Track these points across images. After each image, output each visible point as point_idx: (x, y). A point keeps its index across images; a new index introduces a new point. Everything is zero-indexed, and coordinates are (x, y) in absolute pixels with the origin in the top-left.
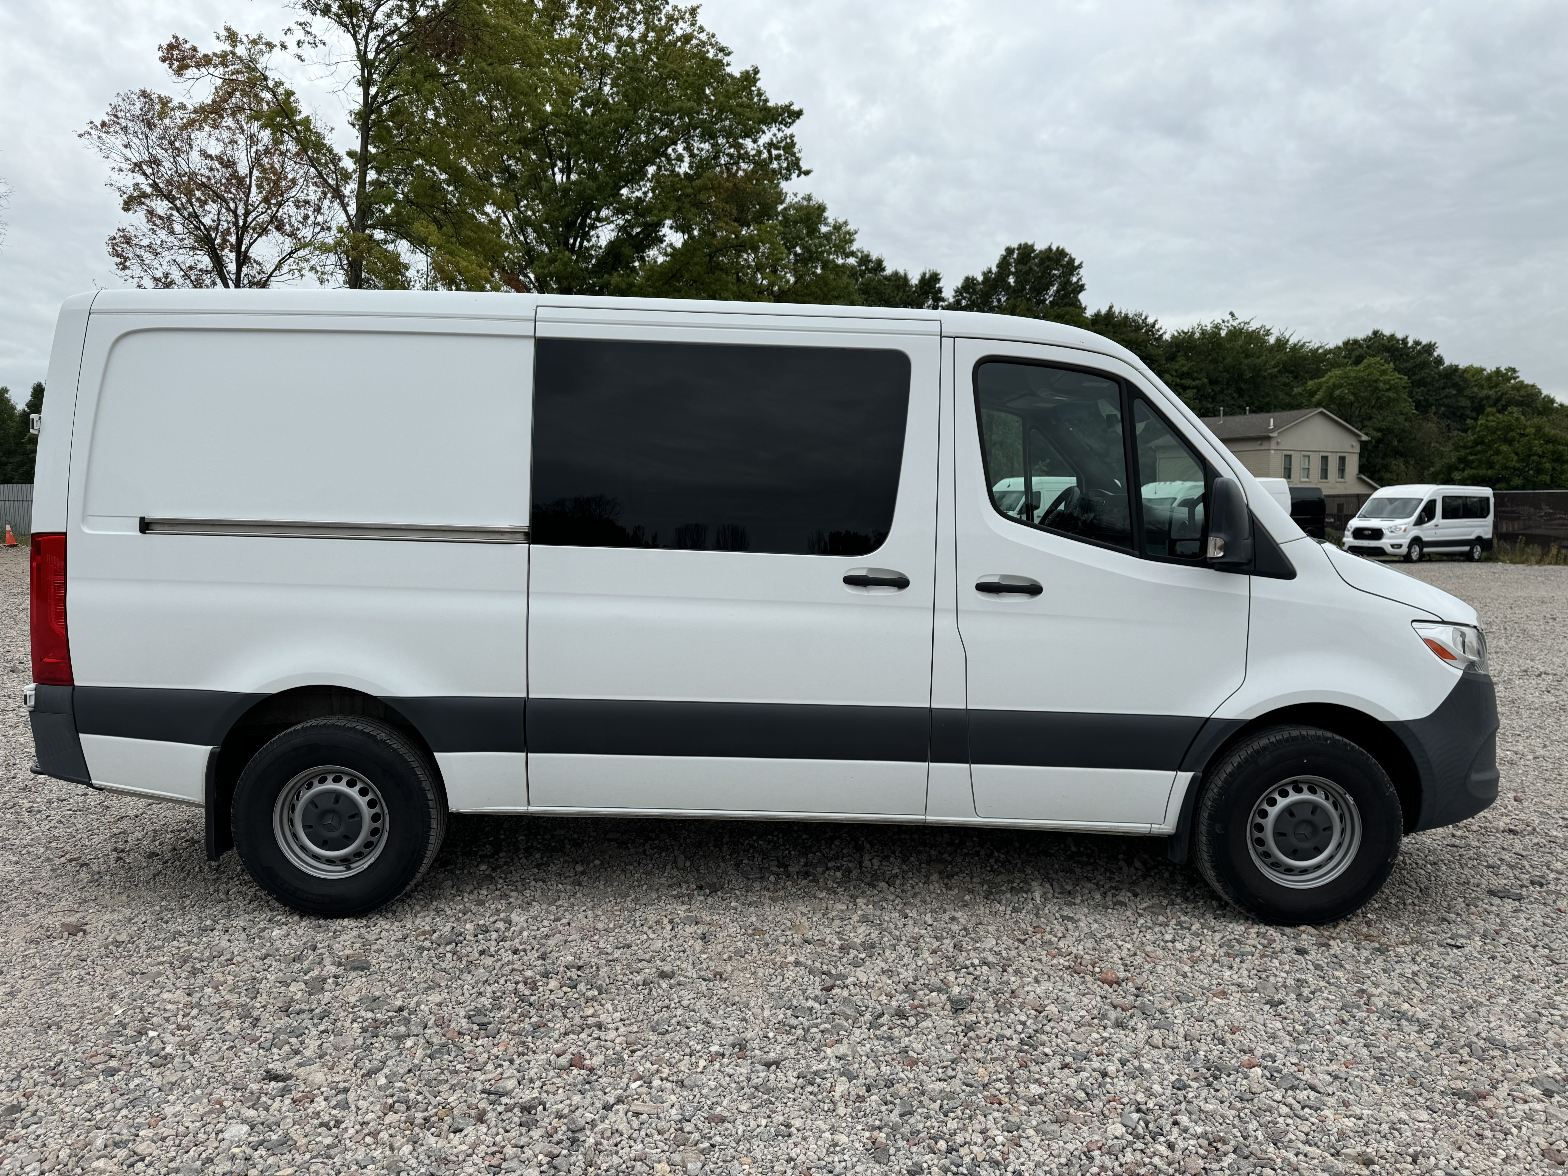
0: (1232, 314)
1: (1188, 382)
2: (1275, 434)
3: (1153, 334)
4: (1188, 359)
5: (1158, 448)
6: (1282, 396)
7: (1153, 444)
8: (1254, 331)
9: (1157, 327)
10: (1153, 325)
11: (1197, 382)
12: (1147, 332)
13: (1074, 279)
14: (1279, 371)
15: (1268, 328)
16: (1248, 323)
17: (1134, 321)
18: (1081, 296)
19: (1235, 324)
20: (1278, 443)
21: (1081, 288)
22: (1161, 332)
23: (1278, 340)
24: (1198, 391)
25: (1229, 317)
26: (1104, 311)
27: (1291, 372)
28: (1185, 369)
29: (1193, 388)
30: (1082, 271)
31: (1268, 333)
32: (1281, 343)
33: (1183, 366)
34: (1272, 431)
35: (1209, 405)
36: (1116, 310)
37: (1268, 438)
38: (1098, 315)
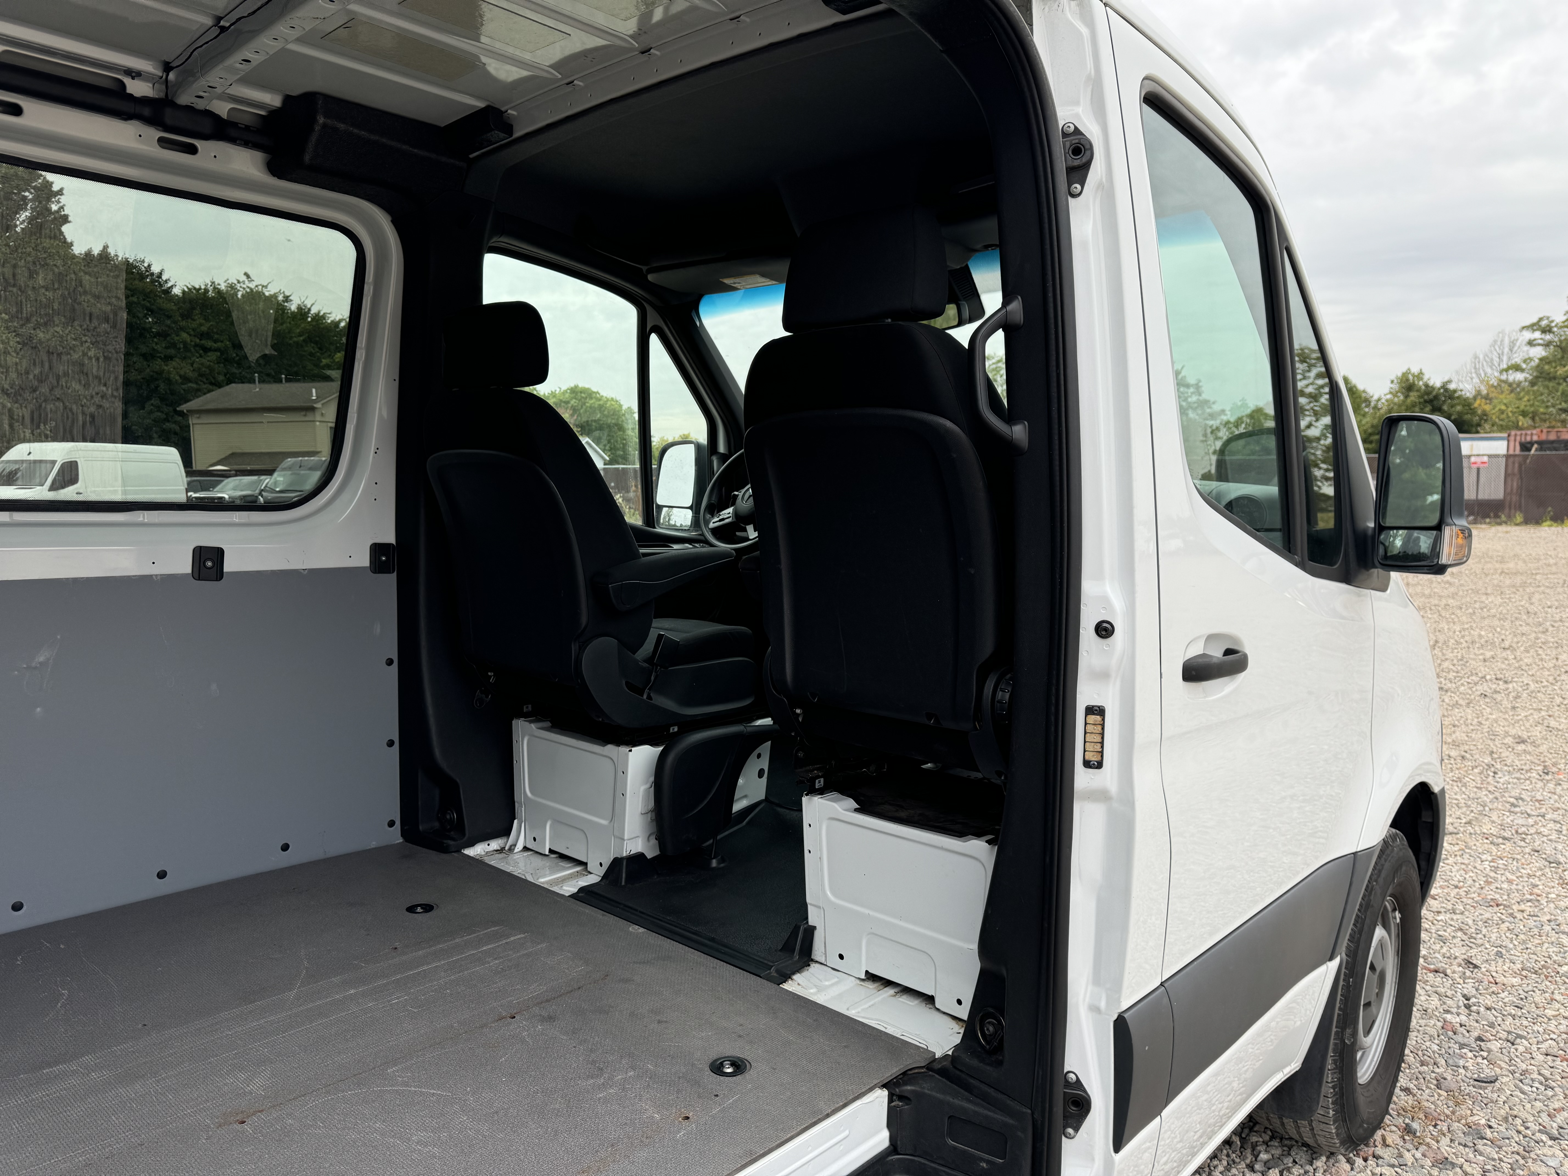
0: (247, 275)
1: (209, 344)
2: (318, 405)
3: (161, 285)
4: (206, 319)
5: (192, 412)
6: (310, 366)
7: (184, 407)
8: (271, 296)
9: (164, 277)
10: (160, 275)
11: (219, 344)
12: (153, 281)
13: (54, 207)
14: (304, 340)
15: (287, 294)
16: (266, 287)
17: (136, 267)
18: (65, 229)
19: (252, 285)
20: (322, 414)
21: (65, 219)
22: (169, 285)
23: (299, 308)
24: (222, 354)
25: (244, 278)
26: (96, 251)
27: (316, 343)
28: (204, 329)
29: (216, 350)
30: (63, 199)
31: (287, 299)
32: (303, 312)
33: (201, 325)
34: (315, 401)
35: (235, 370)
36: (112, 251)
37: (312, 409)
38: (88, 254)
